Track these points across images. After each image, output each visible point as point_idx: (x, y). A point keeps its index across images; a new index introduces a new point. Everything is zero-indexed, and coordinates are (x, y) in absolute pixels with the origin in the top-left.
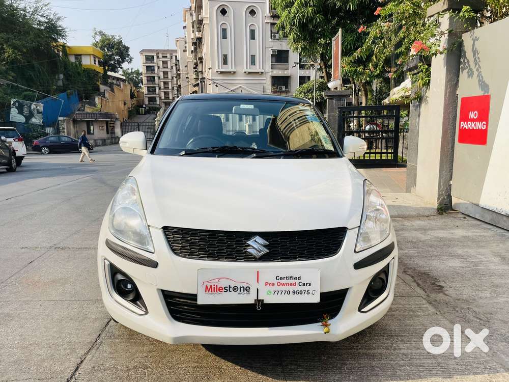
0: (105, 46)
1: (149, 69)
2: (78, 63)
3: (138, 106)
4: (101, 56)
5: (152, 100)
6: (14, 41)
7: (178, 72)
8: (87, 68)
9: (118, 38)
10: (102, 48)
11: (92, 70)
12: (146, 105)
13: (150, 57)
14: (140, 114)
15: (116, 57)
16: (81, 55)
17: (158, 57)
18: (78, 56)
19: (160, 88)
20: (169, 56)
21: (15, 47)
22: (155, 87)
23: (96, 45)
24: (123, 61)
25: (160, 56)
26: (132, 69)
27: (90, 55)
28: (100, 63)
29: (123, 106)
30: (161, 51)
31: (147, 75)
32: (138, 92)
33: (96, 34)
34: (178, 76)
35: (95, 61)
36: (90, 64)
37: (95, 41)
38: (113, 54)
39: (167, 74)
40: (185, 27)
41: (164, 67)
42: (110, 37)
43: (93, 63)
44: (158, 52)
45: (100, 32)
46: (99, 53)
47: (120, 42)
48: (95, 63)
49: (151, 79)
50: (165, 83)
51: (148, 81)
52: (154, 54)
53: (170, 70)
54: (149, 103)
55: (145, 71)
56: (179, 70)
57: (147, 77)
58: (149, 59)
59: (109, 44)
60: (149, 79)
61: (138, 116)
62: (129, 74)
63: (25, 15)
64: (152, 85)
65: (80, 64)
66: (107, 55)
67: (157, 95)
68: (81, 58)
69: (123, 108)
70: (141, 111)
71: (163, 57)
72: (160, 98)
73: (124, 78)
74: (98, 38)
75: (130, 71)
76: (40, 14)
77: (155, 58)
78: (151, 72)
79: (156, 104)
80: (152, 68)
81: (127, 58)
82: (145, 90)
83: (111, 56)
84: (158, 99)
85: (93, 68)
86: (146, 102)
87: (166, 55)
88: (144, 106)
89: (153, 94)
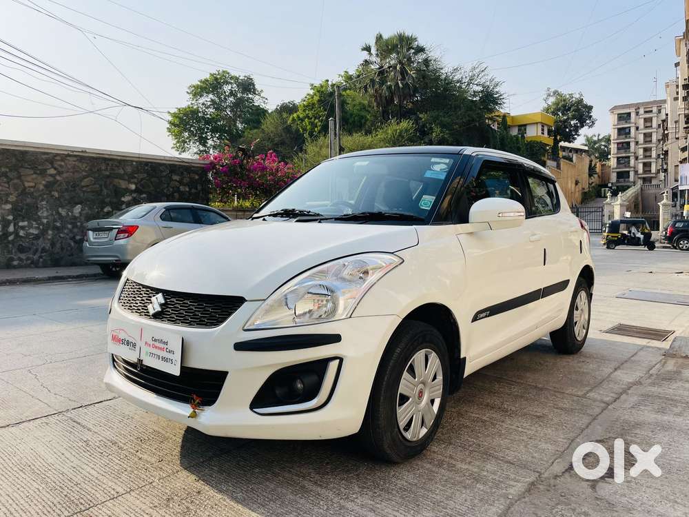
0: (559, 110)
1: (622, 132)
2: (520, 136)
3: (599, 186)
4: (551, 124)
5: (622, 175)
6: (443, 119)
7: (666, 132)
8: (531, 141)
9: (578, 96)
10: (554, 113)
11: (537, 142)
12: (612, 184)
13: (625, 116)
14: (601, 197)
15: (572, 122)
16: (525, 125)
17: (637, 114)
18: (522, 128)
19: (637, 158)
20: (655, 110)
21: (443, 126)
22: (629, 157)
23: (547, 110)
24: (582, 126)
25: (641, 111)
26: (599, 135)
27: (537, 123)
28: (550, 132)
29: (574, 185)
30: (643, 104)
31: (618, 141)
32: (603, 165)
33: (549, 95)
34: (665, 137)
35: (543, 130)
36: (535, 135)
37: (546, 106)
38: (568, 119)
39: (651, 136)
40: (677, 65)
41: (646, 127)
42: (568, 96)
43: (540, 133)
44: (637, 107)
45: (555, 92)
46: (550, 119)
47: (580, 101)
48: (543, 133)
49: (624, 146)
50: (646, 150)
51: (618, 149)
52: (632, 111)
53: (655, 130)
54: (618, 181)
55: (616, 135)
56: (667, 128)
57: (618, 144)
58: (624, 117)
59: (564, 106)
60: (620, 146)
61: (599, 199)
62: (595, 143)
63: (460, 87)
64: (624, 155)
65: (523, 137)
66: (560, 121)
67: (631, 167)
68: (525, 129)
69: (573, 189)
70: (603, 192)
71: (646, 112)
72: (636, 172)
73: (586, 148)
74: (552, 100)
75: (596, 139)
76: (476, 83)
77: (633, 115)
78: (624, 136)
79: (629, 182)
80: (627, 131)
81: (588, 121)
82: (613, 162)
83: (565, 121)
84: (632, 174)
85: (539, 141)
86: (614, 178)
87: (651, 109)
88: (610, 185)
89: (626, 167)
